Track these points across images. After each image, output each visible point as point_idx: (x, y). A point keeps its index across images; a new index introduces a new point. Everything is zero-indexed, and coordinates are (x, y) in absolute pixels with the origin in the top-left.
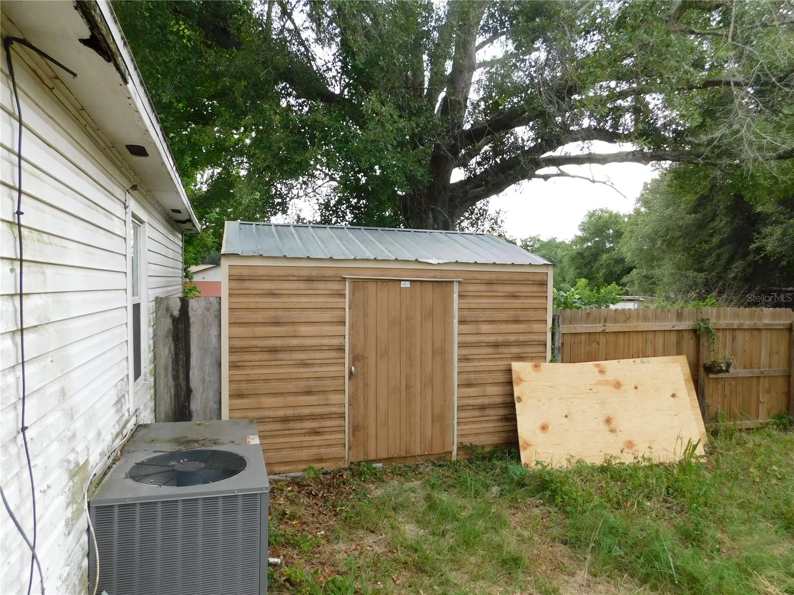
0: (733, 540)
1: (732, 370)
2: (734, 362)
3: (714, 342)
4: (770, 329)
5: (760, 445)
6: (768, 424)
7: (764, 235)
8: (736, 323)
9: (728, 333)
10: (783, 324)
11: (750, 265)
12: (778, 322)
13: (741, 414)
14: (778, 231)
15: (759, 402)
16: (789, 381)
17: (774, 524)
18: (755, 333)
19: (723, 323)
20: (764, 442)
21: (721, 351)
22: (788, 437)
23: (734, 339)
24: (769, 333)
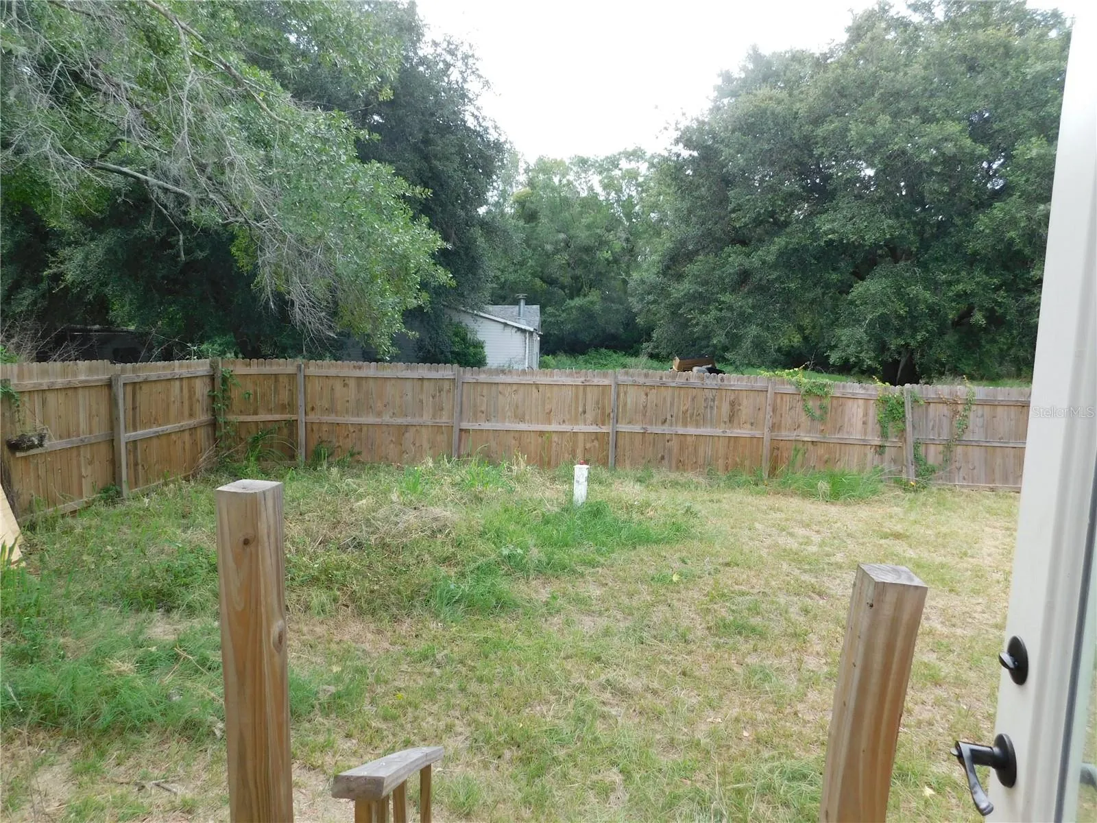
0: (78, 638)
1: (46, 443)
2: (49, 433)
3: (19, 411)
4: (87, 387)
5: (90, 528)
6: (94, 500)
7: (62, 258)
8: (45, 382)
9: (36, 396)
10: (101, 380)
11: (43, 296)
12: (96, 377)
13: (62, 496)
14: (79, 256)
15: (81, 477)
16: (113, 446)
17: (117, 605)
18: (70, 393)
19: (29, 383)
20: (93, 523)
21: (28, 420)
22: (117, 511)
23: (44, 403)
24: (87, 392)
